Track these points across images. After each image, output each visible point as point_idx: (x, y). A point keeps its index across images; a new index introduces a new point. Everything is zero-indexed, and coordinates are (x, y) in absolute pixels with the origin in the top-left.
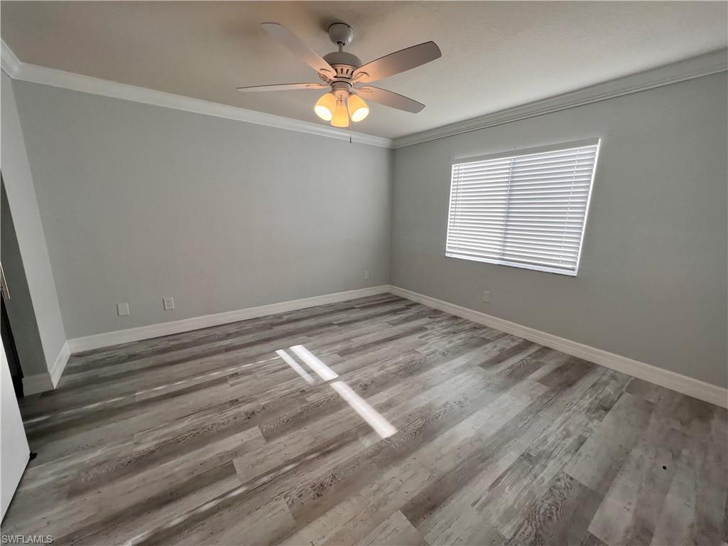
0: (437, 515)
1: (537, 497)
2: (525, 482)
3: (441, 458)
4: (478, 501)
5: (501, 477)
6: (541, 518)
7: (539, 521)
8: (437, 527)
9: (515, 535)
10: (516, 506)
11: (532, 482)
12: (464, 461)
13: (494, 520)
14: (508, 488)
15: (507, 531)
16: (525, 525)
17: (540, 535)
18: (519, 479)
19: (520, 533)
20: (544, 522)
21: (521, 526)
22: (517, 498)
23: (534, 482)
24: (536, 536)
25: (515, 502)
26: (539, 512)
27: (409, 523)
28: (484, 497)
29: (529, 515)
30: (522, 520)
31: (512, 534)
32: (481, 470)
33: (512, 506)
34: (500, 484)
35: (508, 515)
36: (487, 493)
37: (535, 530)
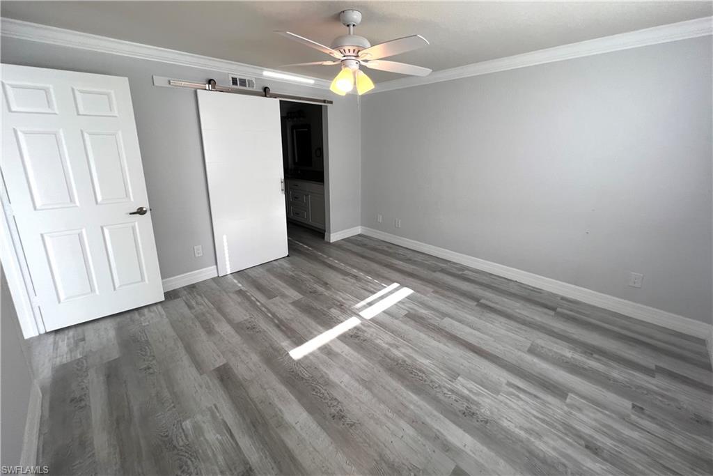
0: (217, 382)
1: (202, 463)
2: (220, 458)
3: (262, 388)
4: (217, 409)
5: (232, 435)
6: (184, 458)
7: (182, 455)
8: (209, 381)
9: (182, 429)
10: (202, 438)
11: (218, 466)
12: (256, 406)
13: (199, 417)
14: (220, 438)
15: (188, 424)
16: (185, 441)
17: (174, 450)
18: (225, 452)
19: (183, 434)
20: (180, 459)
21: (186, 436)
22: (208, 442)
23: (216, 468)
24: (175, 447)
25: (205, 439)
26: (190, 459)
27: (218, 366)
28: (218, 415)
29: (191, 448)
30: (190, 440)
31: (184, 427)
32: (244, 419)
33: (204, 436)
34: (225, 431)
35: (198, 429)
36: (221, 418)
37: (179, 447)
